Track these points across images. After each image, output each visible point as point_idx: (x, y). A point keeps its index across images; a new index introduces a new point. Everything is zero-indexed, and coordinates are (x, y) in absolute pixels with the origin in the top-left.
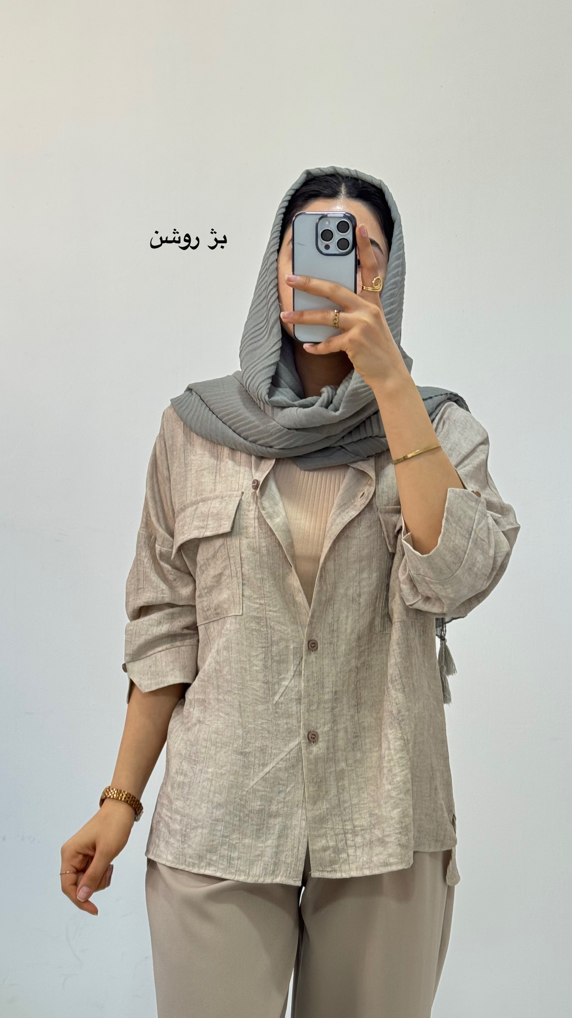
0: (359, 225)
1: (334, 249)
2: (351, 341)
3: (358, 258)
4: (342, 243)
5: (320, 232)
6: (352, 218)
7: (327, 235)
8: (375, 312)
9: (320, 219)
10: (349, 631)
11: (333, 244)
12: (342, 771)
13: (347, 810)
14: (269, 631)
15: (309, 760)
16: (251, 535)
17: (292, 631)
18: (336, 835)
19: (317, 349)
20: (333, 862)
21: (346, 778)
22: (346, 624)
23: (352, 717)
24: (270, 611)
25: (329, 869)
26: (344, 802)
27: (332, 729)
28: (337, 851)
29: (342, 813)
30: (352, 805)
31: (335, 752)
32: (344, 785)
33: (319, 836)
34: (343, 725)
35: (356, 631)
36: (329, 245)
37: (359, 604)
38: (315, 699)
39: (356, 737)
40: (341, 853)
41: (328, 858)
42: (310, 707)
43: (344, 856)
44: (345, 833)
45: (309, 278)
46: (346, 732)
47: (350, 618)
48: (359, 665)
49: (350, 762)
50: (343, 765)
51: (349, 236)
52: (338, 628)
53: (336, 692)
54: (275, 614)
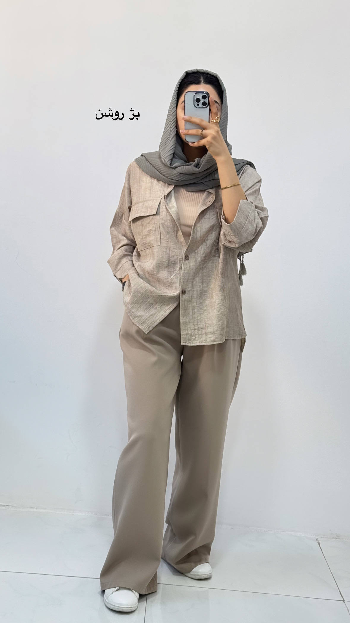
0: (211, 96)
1: (201, 105)
2: (207, 141)
3: (210, 108)
4: (204, 104)
5: (195, 99)
6: (207, 93)
7: (198, 100)
8: (216, 130)
9: (196, 94)
10: (202, 253)
11: (200, 104)
12: (194, 306)
13: (196, 321)
14: (170, 252)
15: (182, 300)
16: (164, 215)
17: (179, 252)
18: (191, 330)
19: (194, 145)
20: (189, 340)
21: (196, 309)
22: (201, 250)
23: (200, 286)
24: (171, 244)
25: (188, 342)
26: (195, 318)
27: (191, 290)
28: (191, 335)
29: (194, 322)
30: (198, 319)
31: (192, 299)
32: (195, 312)
33: (185, 330)
34: (196, 289)
35: (205, 254)
36: (199, 104)
37: (207, 243)
38: (186, 278)
39: (201, 294)
40: (193, 337)
41: (187, 338)
42: (184, 280)
43: (194, 338)
44: (195, 329)
45: (191, 117)
46: (197, 292)
47: (203, 248)
48: (204, 267)
49: (198, 303)
50: (195, 304)
51: (206, 101)
52: (198, 252)
53: (194, 276)
54: (173, 245)
